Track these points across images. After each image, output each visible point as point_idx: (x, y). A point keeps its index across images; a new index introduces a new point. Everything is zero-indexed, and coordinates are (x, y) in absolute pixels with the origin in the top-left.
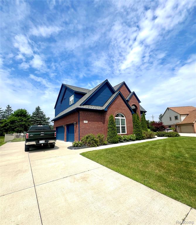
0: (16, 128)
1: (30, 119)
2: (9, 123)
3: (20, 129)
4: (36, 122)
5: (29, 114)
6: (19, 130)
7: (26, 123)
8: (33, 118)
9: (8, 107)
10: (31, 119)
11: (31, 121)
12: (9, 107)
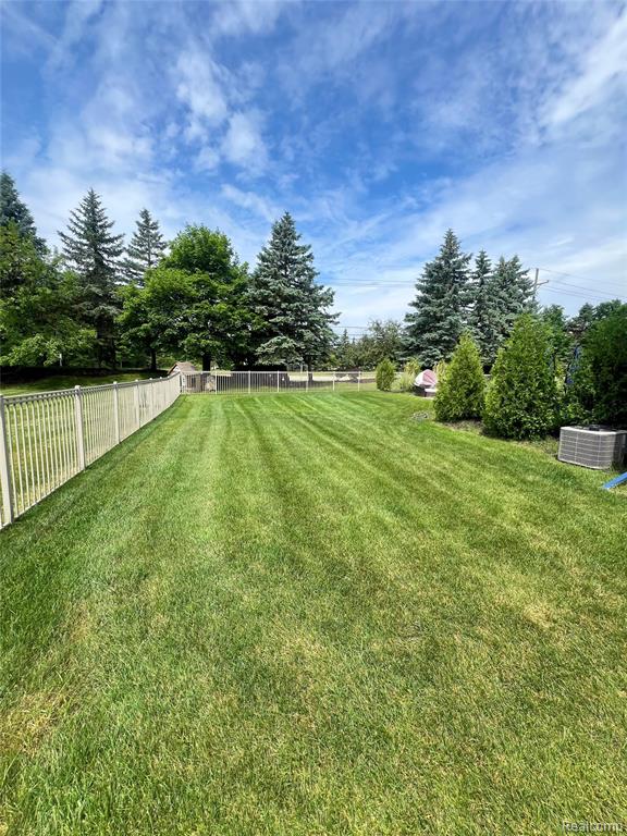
0: (183, 333)
1: (251, 291)
2: (150, 303)
3: (203, 343)
4: (279, 306)
5: (239, 266)
6: (200, 349)
7: (232, 311)
8: (265, 285)
9: (142, 221)
10: (253, 288)
11: (255, 301)
12: (147, 221)
